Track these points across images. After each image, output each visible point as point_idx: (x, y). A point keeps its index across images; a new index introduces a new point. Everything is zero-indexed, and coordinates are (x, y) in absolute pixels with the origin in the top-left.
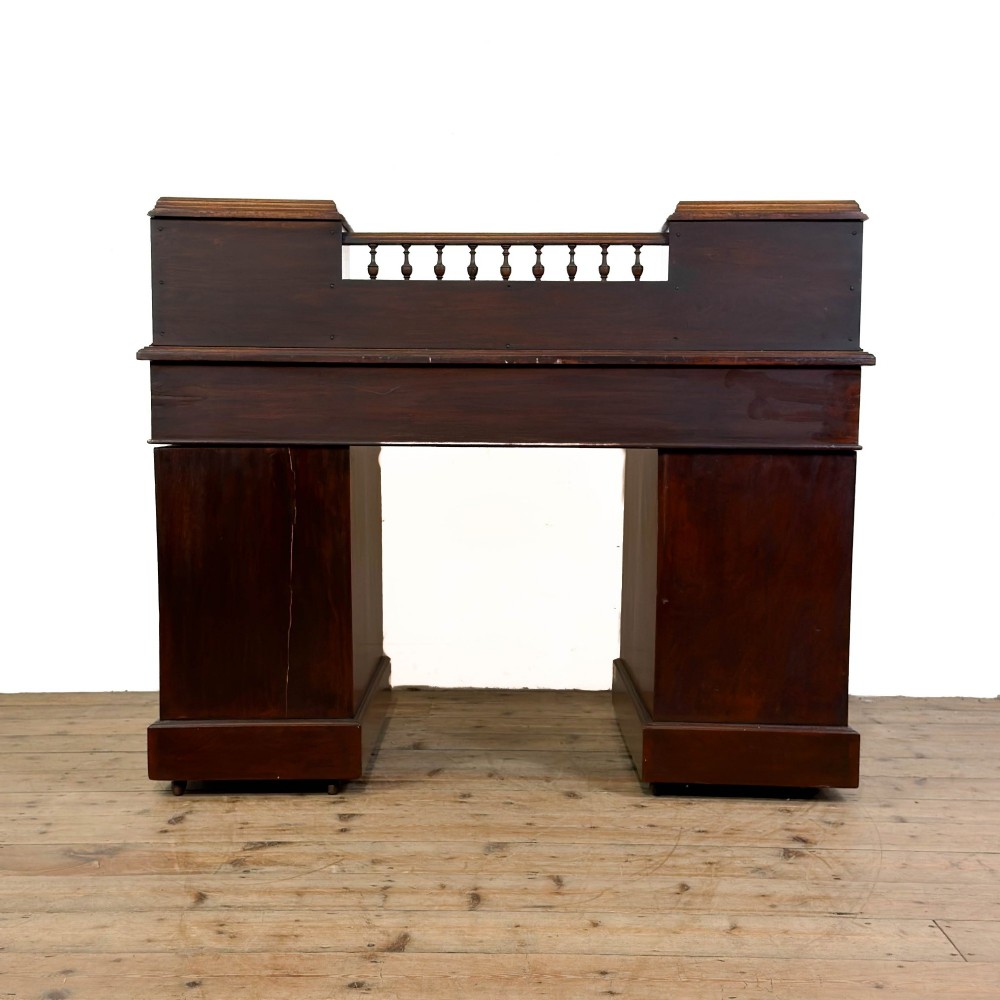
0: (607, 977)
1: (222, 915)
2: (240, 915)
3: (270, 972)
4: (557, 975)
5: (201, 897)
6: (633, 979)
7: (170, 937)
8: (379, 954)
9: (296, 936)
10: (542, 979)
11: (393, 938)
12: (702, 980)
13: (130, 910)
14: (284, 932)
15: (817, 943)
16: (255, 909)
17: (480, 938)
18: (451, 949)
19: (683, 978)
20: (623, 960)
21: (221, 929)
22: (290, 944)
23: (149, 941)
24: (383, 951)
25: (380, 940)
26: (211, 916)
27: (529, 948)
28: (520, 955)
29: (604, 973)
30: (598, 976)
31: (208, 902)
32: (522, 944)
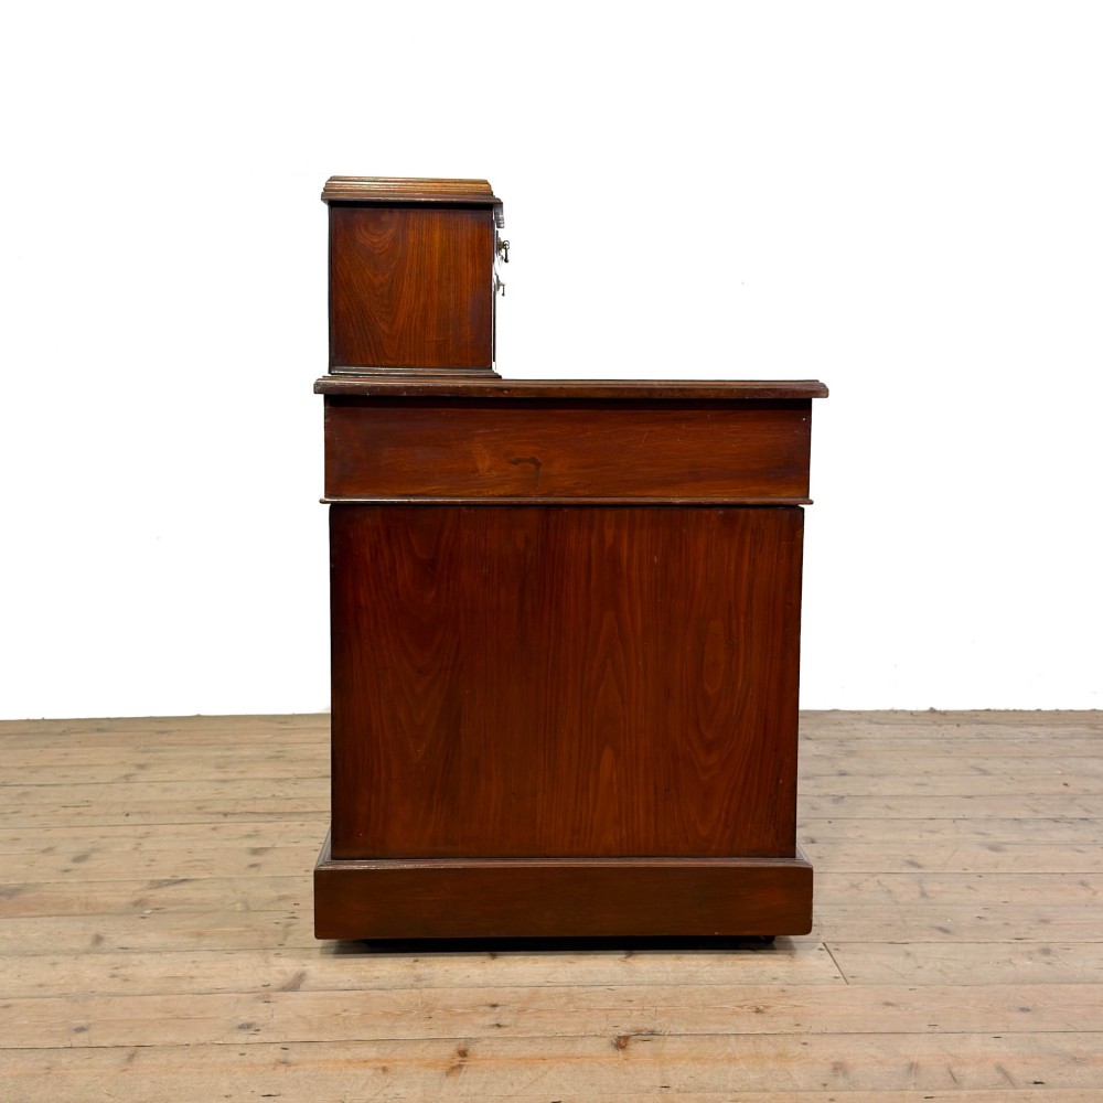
0: (498, 1009)
1: (119, 959)
2: (135, 958)
3: (160, 1016)
4: (448, 1009)
5: (98, 939)
6: (522, 1011)
7: (62, 982)
8: (274, 994)
9: (192, 978)
10: (432, 1014)
11: (290, 977)
12: (589, 1010)
13: (24, 954)
14: (179, 974)
15: (707, 969)
16: (154, 951)
17: (377, 974)
18: (347, 986)
19: (571, 1008)
20: (516, 993)
21: (115, 972)
22: (185, 986)
23: (40, 986)
24: (278, 991)
25: (276, 979)
26: (107, 958)
27: (425, 983)
28: (414, 991)
29: (494, 1006)
30: (488, 1009)
31: (105, 945)
32: (418, 979)
